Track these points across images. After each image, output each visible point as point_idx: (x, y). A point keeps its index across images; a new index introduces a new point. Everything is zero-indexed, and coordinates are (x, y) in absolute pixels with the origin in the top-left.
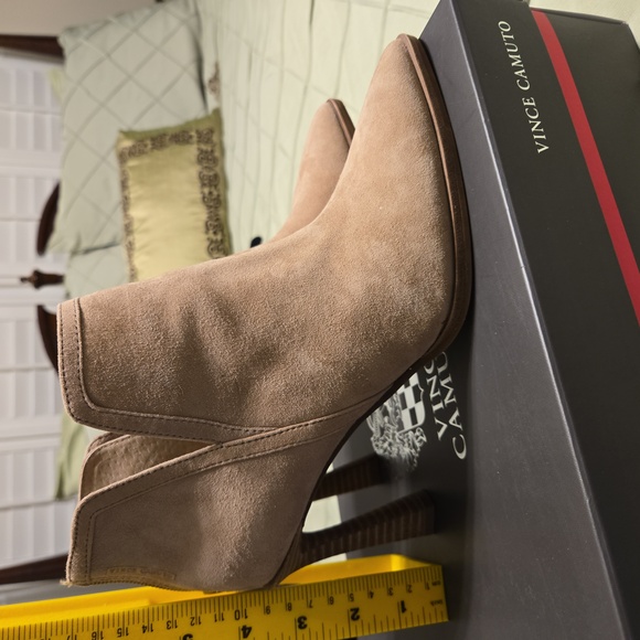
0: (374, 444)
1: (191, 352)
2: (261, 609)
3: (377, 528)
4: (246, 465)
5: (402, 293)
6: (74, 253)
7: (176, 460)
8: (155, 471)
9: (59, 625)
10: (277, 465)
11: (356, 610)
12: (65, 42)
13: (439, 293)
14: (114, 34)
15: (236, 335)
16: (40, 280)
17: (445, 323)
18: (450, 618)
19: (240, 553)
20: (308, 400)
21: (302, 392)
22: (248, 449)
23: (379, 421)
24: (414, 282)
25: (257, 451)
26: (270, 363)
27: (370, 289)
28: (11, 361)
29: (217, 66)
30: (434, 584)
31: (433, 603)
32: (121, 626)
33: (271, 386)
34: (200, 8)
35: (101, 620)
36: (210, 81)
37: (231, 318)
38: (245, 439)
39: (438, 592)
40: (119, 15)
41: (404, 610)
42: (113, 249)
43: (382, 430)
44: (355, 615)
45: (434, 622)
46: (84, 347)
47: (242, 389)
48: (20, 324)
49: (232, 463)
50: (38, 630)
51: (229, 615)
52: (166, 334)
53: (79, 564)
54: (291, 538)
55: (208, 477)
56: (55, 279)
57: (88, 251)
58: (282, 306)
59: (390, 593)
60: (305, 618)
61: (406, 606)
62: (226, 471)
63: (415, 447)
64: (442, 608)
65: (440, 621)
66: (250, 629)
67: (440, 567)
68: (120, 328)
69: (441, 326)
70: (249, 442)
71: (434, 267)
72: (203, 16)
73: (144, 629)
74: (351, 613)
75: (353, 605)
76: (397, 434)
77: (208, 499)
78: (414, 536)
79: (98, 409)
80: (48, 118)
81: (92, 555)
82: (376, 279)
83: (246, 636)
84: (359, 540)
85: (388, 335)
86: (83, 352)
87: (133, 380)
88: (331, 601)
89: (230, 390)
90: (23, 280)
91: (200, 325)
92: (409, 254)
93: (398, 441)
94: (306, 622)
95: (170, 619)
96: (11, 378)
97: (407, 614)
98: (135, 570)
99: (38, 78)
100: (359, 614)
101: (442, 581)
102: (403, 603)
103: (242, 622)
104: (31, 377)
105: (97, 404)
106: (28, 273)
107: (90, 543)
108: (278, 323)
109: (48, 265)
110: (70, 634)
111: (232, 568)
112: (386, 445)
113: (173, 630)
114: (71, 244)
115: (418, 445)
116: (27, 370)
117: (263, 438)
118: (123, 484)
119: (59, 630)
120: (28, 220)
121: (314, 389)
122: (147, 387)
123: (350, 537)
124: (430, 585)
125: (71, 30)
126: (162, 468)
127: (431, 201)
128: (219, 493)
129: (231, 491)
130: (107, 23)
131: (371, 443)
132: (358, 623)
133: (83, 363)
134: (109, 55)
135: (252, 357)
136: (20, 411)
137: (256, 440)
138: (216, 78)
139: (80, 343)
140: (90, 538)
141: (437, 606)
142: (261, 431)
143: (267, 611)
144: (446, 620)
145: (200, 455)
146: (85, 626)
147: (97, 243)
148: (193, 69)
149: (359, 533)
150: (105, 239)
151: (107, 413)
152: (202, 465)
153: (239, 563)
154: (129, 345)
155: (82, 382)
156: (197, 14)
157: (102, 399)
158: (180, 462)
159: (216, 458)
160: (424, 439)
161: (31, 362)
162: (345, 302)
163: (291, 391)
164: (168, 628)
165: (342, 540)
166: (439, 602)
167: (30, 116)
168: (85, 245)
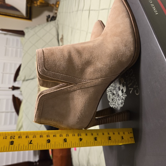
0: (110, 105)
1: (70, 60)
2: (85, 134)
3: (114, 117)
4: (83, 89)
5: (122, 48)
6: (24, 81)
7: (65, 88)
8: (60, 90)
9: (31, 132)
10: (91, 90)
11: (110, 137)
12: (25, 31)
13: (132, 49)
14: (37, 29)
15: (81, 57)
16: (14, 88)
17: (134, 57)
18: (135, 142)
19: (81, 114)
20: (99, 74)
21: (98, 72)
22: (84, 85)
23: (111, 98)
24: (126, 46)
25: (86, 86)
26: (89, 64)
27: (114, 47)
28: (4, 110)
29: (63, 36)
30: (131, 133)
31: (130, 138)
32: (48, 135)
33: (90, 70)
34: (59, 23)
35: (42, 132)
36: (61, 39)
37: (80, 53)
38: (83, 83)
39: (132, 135)
40: (39, 25)
41: (123, 139)
42: (34, 80)
43: (113, 100)
44: (110, 138)
45: (131, 143)
46: (44, 57)
47: (83, 70)
48: (7, 100)
49: (80, 89)
50: (26, 133)
51: (76, 134)
52: (64, 56)
53: (38, 115)
54: (94, 111)
55: (73, 93)
56: (18, 88)
57: (27, 80)
58: (92, 52)
59: (119, 134)
60: (96, 138)
61: (123, 138)
62: (78, 91)
63: (123, 99)
64: (133, 139)
65: (133, 143)
66: (82, 139)
67: (132, 129)
68: (52, 54)
69: (132, 58)
70: (84, 83)
71: (131, 42)
72: (59, 25)
73: (54, 136)
74: (109, 138)
75: (109, 136)
76: (117, 98)
77: (73, 99)
78: (124, 121)
79: (47, 71)
80: (19, 50)
81: (42, 113)
82: (116, 45)
83: (81, 141)
84: (110, 120)
85: (119, 59)
86: (44, 58)
87: (56, 65)
88: (103, 134)
89: (80, 70)
90: (9, 88)
91: (72, 54)
92: (124, 39)
93: (117, 100)
94: (97, 139)
95: (61, 134)
96: (4, 114)
97: (124, 140)
98: (52, 120)
99: (17, 41)
100: (111, 138)
101: (132, 132)
102: (122, 137)
103: (80, 137)
104: (9, 114)
105: (47, 70)
106: (11, 86)
107: (42, 109)
108: (91, 55)
109: (16, 85)
110: (34, 135)
111: (79, 118)
112: (114, 103)
113: (61, 137)
114: (23, 78)
115: (124, 98)
116: (8, 112)
117: (88, 83)
118: (52, 92)
119: (31, 134)
120: (12, 74)
121: (101, 71)
122: (59, 67)
123: (107, 119)
124: (130, 133)
125: (27, 28)
126: (62, 89)
127: (129, 27)
128: (76, 97)
129: (79, 97)
130: (36, 26)
131: (109, 104)
132: (111, 141)
133: (44, 60)
134: (36, 33)
135: (85, 62)
136: (5, 123)
137: (86, 83)
138: (62, 38)
139: (43, 56)
140: (42, 107)
141: (132, 139)
142: (87, 81)
143: (86, 135)
144: (134, 143)
145: (71, 86)
146: (38, 133)
147: (30, 78)
148: (56, 37)
149: (110, 118)
150: (32, 77)
151: (49, 72)
152: (72, 89)
153: (81, 117)
154: (55, 57)
155: (43, 64)
156: (58, 25)
157: (48, 69)
158: (66, 88)
159: (75, 88)
160: (126, 96)
161: (9, 110)
162: (108, 51)
163: (95, 71)
164: (60, 136)
165: (105, 119)
166: (132, 138)
167: (15, 49)
168: (27, 78)
